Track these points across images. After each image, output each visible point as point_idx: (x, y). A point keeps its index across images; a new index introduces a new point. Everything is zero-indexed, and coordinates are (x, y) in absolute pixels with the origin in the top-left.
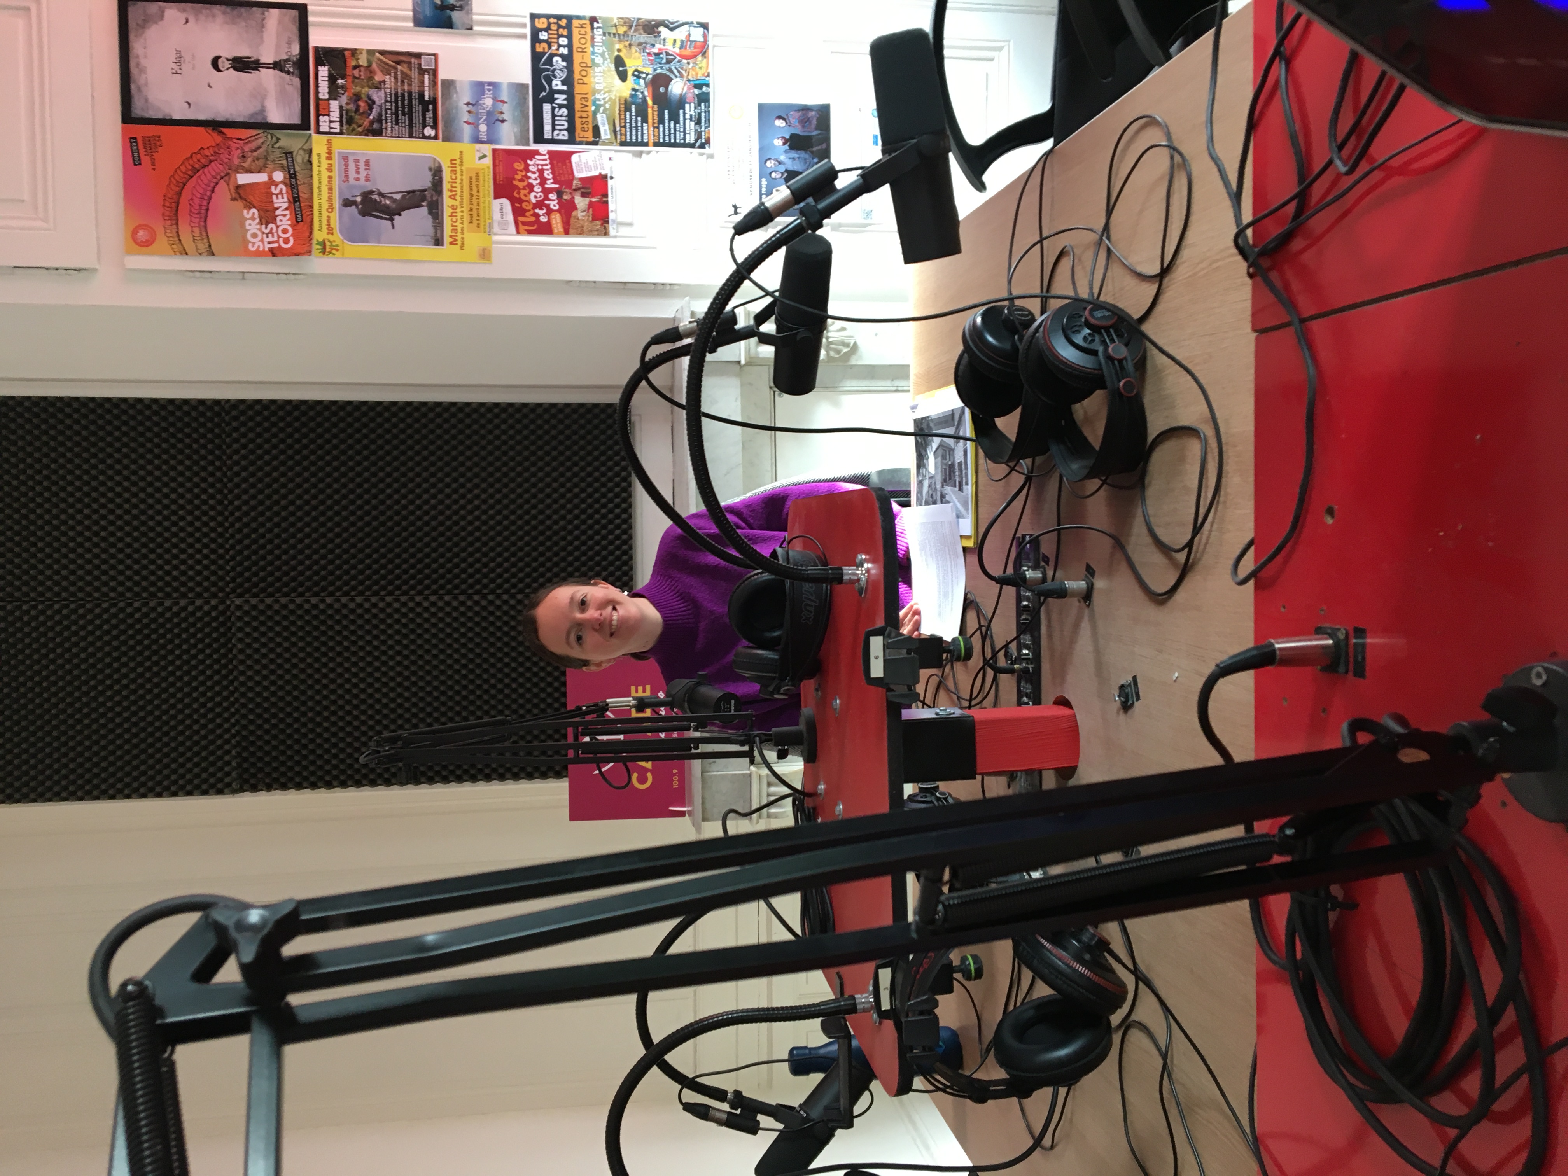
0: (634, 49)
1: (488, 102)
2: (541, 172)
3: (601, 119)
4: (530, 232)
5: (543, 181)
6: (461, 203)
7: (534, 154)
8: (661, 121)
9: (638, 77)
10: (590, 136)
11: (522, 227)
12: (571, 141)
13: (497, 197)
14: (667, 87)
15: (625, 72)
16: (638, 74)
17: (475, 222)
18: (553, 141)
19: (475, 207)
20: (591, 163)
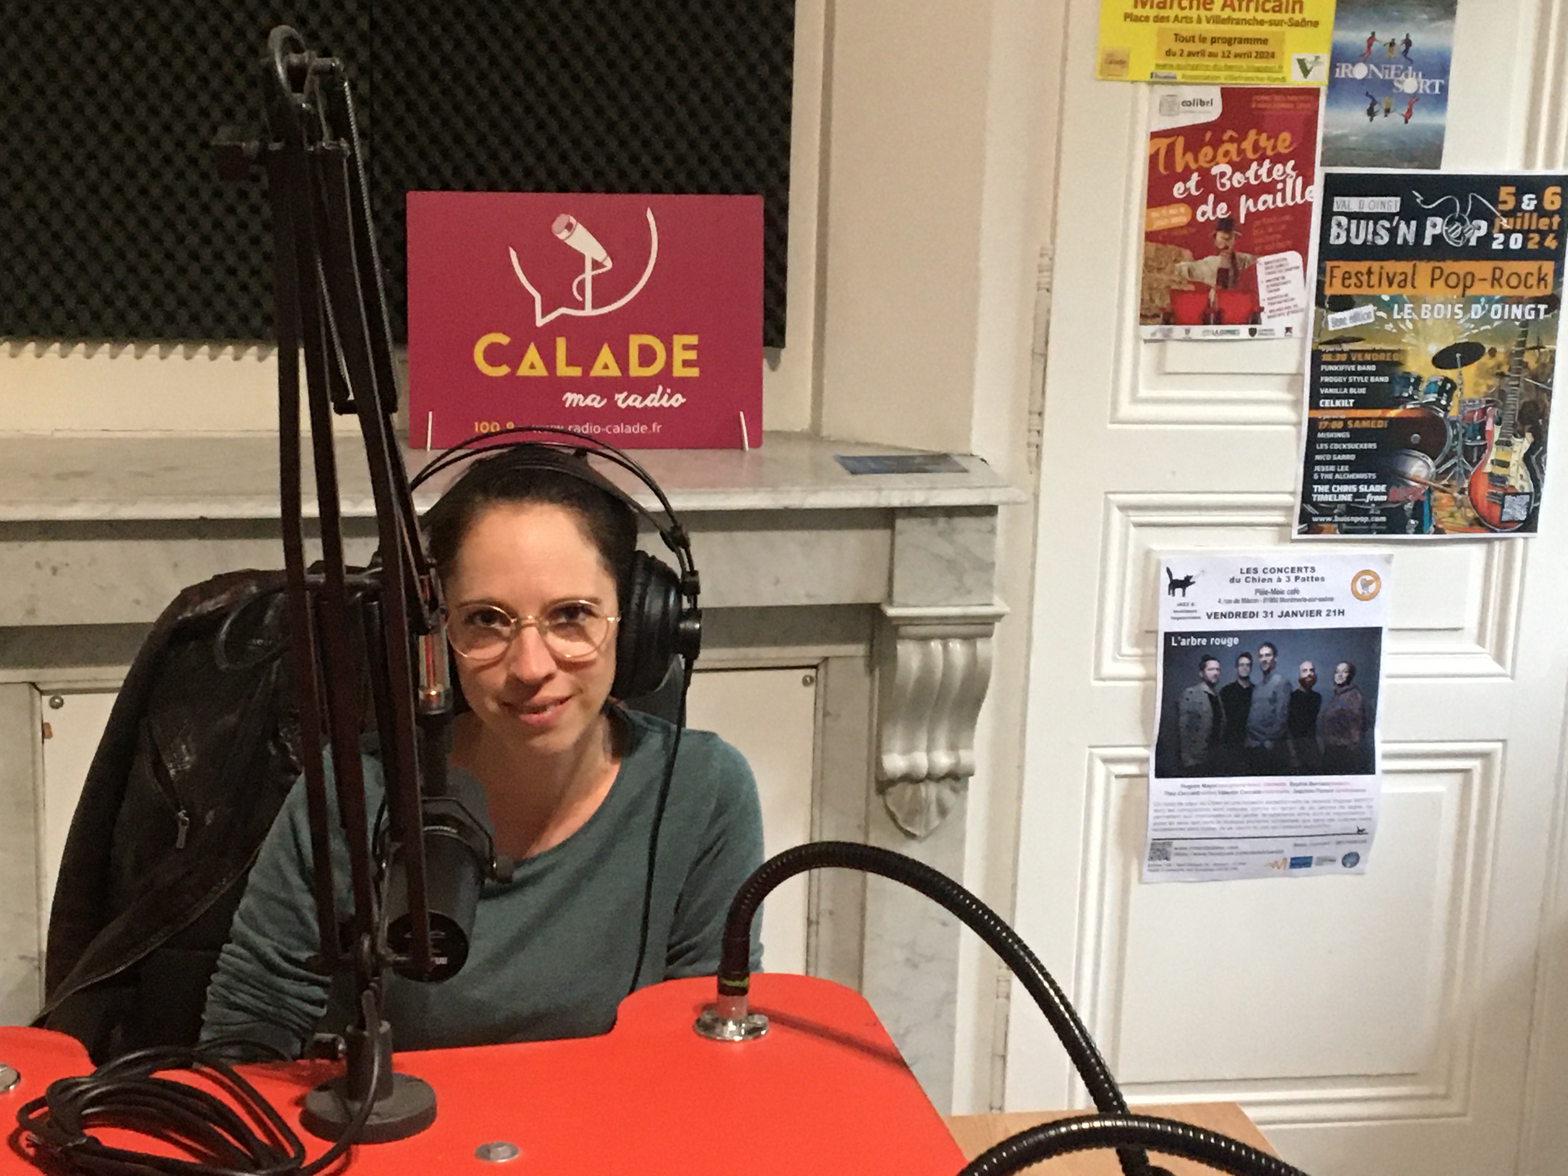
0: (1494, 382)
1: (1410, 84)
2: (1270, 188)
3: (1366, 313)
4: (1153, 159)
5: (1253, 192)
6: (1217, 20)
7: (1306, 174)
8: (1358, 435)
9: (1441, 391)
10: (1335, 289)
11: (1164, 143)
12: (1327, 252)
13: (1226, 93)
14: (1416, 448)
15: (1453, 366)
16: (1446, 389)
17: (1177, 47)
18: (1328, 214)
19: (1208, 47)
20: (1284, 290)
